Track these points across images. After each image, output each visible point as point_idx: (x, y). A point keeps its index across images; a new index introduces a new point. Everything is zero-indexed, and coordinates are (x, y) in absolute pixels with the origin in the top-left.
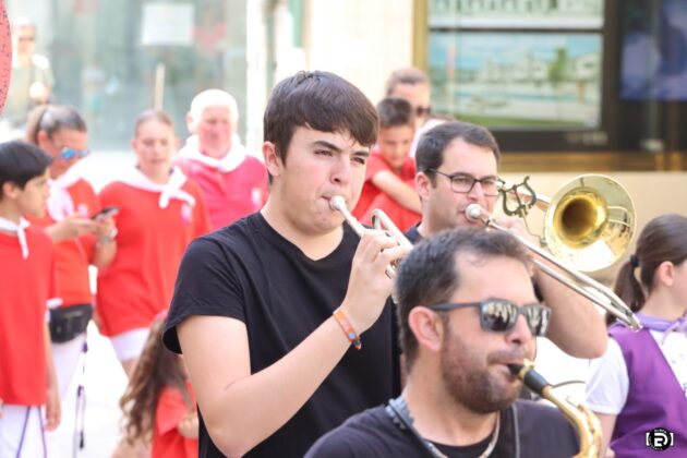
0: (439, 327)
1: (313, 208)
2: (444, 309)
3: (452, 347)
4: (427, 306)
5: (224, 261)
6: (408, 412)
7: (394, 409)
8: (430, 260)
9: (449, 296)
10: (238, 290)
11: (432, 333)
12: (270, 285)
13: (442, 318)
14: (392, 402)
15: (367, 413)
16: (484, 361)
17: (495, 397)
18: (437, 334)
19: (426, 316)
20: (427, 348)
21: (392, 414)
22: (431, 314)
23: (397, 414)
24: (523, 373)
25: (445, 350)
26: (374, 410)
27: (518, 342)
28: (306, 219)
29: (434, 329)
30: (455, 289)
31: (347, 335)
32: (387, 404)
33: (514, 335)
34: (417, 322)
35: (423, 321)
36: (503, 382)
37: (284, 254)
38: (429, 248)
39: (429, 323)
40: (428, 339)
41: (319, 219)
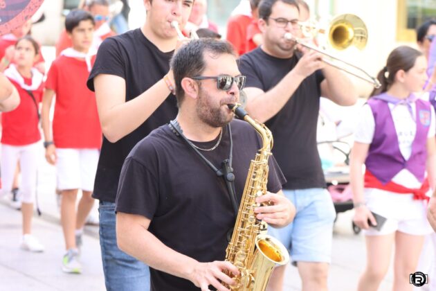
0: (196, 87)
1: (163, 26)
2: (198, 79)
3: (203, 97)
4: (190, 77)
5: (118, 50)
6: (180, 127)
7: (172, 126)
8: (192, 55)
9: (201, 73)
10: (122, 63)
11: (192, 89)
12: (139, 62)
13: (198, 83)
14: (171, 121)
15: (160, 129)
16: (219, 104)
17: (223, 120)
18: (195, 90)
19: (190, 81)
20: (190, 96)
21: (172, 128)
22: (192, 81)
23: (175, 128)
24: (234, 108)
25: (199, 98)
26: (163, 126)
27: (233, 94)
28: (159, 31)
29: (193, 87)
30: (203, 70)
31: (169, 87)
32: (169, 123)
33: (232, 91)
34: (185, 84)
35: (188, 84)
36: (226, 113)
37: (148, 48)
38: (190, 49)
39: (191, 85)
40: (191, 93)
41: (165, 32)
